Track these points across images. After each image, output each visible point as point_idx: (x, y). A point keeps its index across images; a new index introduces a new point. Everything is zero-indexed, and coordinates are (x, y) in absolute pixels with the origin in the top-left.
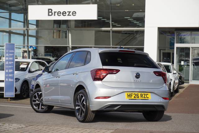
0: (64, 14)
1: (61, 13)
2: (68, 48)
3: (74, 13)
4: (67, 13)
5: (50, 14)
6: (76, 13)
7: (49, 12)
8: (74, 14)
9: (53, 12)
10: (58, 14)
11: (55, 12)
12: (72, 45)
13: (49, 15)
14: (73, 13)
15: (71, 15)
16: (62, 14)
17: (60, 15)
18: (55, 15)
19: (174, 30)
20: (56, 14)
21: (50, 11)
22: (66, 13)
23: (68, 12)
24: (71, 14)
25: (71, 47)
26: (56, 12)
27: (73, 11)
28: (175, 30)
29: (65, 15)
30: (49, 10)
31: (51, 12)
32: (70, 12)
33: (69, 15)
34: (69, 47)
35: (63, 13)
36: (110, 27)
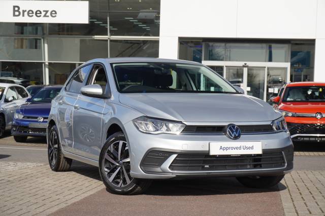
0: (38, 15)
1: (33, 13)
2: (43, 65)
3: (53, 13)
4: (43, 13)
5: (17, 13)
6: (56, 13)
7: (14, 11)
8: (53, 15)
9: (21, 11)
10: (28, 13)
11: (24, 11)
12: (49, 60)
13: (14, 15)
14: (51, 14)
15: (48, 16)
16: (34, 15)
17: (32, 16)
18: (23, 16)
19: (201, 41)
20: (26, 13)
21: (16, 9)
22: (41, 13)
23: (44, 11)
24: (49, 14)
25: (47, 63)
26: (26, 11)
27: (52, 10)
28: (203, 41)
29: (40, 16)
30: (14, 7)
31: (18, 11)
32: (47, 12)
33: (45, 16)
34: (44, 63)
35: (36, 13)
36: (107, 35)
